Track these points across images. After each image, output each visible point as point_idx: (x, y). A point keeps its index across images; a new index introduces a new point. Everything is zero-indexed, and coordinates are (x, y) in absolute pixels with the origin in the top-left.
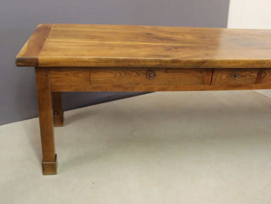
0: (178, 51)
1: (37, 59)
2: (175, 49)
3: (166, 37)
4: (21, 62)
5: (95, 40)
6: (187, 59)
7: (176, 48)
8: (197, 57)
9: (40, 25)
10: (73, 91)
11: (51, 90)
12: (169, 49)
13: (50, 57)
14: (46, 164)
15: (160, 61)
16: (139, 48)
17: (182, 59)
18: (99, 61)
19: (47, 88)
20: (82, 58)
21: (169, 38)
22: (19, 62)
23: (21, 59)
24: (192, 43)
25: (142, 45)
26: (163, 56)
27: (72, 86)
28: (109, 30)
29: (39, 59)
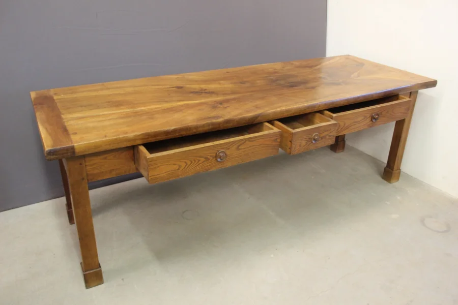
0: (226, 107)
1: (73, 148)
2: (219, 106)
3: (202, 90)
4: (53, 155)
5: (122, 107)
6: (240, 117)
7: (221, 103)
8: (248, 112)
9: (33, 95)
10: (115, 176)
11: (88, 180)
12: (214, 106)
13: (88, 142)
14: (89, 273)
15: (213, 124)
16: (181, 110)
17: (235, 118)
18: (147, 137)
19: (83, 179)
20: (127, 137)
21: (205, 90)
22: (50, 155)
23: (52, 151)
24: (233, 93)
25: (182, 106)
26: (214, 118)
27: (113, 170)
28: (130, 90)
29: (75, 147)
